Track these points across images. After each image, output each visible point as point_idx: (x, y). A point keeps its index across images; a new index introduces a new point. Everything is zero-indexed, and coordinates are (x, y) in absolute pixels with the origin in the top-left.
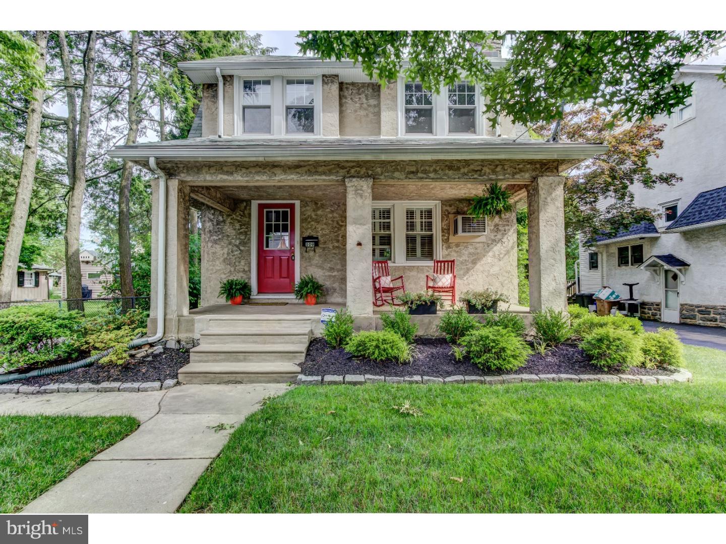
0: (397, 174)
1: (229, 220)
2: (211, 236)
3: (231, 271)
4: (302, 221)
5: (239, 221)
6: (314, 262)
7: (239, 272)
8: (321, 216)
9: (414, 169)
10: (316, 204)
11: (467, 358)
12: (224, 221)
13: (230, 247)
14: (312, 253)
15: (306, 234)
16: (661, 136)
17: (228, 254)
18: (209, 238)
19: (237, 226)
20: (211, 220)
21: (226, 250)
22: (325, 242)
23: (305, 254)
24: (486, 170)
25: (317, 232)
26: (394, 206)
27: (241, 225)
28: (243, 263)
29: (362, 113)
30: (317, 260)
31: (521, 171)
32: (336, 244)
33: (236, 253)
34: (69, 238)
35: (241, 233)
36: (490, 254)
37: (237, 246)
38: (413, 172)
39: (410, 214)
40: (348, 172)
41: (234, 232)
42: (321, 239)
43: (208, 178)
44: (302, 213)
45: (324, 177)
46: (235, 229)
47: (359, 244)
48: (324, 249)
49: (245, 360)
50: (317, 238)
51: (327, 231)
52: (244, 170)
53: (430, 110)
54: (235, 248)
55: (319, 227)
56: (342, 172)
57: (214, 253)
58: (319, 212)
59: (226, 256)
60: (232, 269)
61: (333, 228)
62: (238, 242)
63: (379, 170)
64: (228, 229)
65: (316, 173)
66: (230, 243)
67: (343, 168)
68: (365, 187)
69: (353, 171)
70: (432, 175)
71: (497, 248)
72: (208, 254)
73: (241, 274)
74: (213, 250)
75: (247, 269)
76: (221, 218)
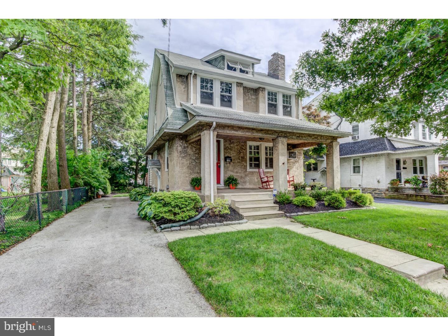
0: (294, 137)
1: (190, 146)
2: (181, 154)
3: (191, 173)
4: (225, 149)
5: (195, 147)
6: (230, 169)
7: (195, 173)
8: (232, 147)
9: (298, 135)
10: (230, 141)
11: (329, 205)
12: (187, 147)
13: (191, 160)
14: (228, 165)
15: (226, 155)
16: (329, 120)
17: (190, 164)
18: (180, 155)
19: (194, 150)
20: (181, 146)
21: (188, 162)
22: (234, 160)
23: (226, 165)
24: (319, 138)
25: (231, 155)
26: (261, 144)
27: (196, 149)
28: (197, 168)
29: (249, 101)
30: (231, 168)
31: (328, 139)
32: (239, 161)
33: (193, 163)
34: (51, 148)
35: (196, 153)
36: (295, 167)
37: (194, 160)
38: (298, 137)
39: (266, 148)
40: (279, 135)
41: (192, 153)
42: (233, 158)
43: (228, 132)
44: (224, 145)
45: (270, 136)
46: (193, 151)
47: (283, 164)
48: (234, 163)
49: (259, 211)
50: (231, 157)
51: (235, 155)
52: (242, 130)
53: (276, 105)
54: (193, 161)
55: (232, 152)
56: (277, 134)
57: (182, 163)
58: (232, 145)
59: (188, 165)
60: (192, 172)
61: (237, 153)
62: (194, 158)
63: (288, 135)
64: (189, 151)
65: (268, 134)
66: (191, 158)
67: (277, 133)
68: (285, 141)
69: (280, 134)
70: (304, 138)
71: (297, 165)
72: (180, 164)
73: (196, 174)
74: (182, 162)
75: (199, 172)
76: (186, 145)
